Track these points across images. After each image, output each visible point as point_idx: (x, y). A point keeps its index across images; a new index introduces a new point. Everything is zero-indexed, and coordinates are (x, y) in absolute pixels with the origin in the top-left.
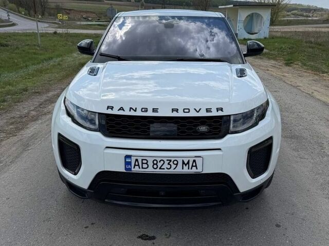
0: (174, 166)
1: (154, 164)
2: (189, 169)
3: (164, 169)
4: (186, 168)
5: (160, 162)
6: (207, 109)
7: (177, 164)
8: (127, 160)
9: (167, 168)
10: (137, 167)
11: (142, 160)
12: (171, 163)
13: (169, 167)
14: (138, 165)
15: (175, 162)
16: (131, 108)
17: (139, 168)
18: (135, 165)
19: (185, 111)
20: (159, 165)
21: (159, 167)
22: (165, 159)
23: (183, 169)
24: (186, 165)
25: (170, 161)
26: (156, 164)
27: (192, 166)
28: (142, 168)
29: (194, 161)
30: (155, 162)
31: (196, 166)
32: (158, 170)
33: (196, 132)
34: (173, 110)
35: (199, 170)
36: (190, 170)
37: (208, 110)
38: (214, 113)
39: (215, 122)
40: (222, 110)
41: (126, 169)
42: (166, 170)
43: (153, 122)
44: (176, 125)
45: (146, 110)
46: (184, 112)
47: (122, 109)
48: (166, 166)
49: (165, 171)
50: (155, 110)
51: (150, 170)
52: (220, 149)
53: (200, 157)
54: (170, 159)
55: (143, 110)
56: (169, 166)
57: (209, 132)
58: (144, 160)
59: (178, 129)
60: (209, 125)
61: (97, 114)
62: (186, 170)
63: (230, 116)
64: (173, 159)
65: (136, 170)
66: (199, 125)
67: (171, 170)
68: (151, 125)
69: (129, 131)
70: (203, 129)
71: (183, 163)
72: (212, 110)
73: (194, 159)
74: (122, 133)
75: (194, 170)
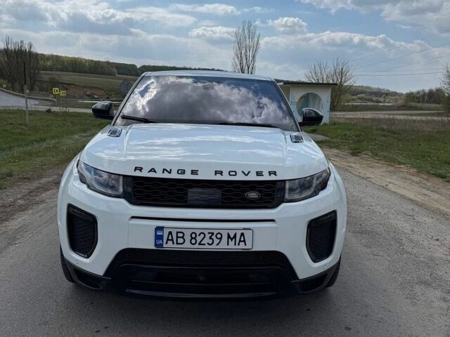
0: (216, 241)
1: (192, 238)
2: (235, 244)
3: (204, 244)
4: (232, 243)
5: (199, 235)
6: (257, 172)
7: (221, 239)
8: (158, 234)
9: (208, 244)
10: (170, 242)
11: (177, 233)
12: (214, 237)
13: (210, 242)
14: (172, 240)
15: (219, 236)
16: (164, 170)
17: (173, 243)
18: (168, 240)
19: (231, 173)
20: (199, 239)
21: (198, 242)
22: (206, 232)
23: (228, 244)
24: (232, 240)
25: (213, 234)
26: (195, 238)
27: (240, 241)
28: (177, 243)
29: (242, 234)
30: (194, 236)
31: (244, 241)
32: (197, 246)
33: (245, 199)
34: (216, 173)
35: (249, 246)
36: (237, 247)
37: (259, 174)
38: (266, 177)
39: (267, 188)
40: (275, 173)
41: (156, 245)
42: (207, 246)
43: (191, 187)
44: (220, 191)
45: (183, 172)
46: (230, 175)
47: (153, 170)
48: (207, 240)
49: (206, 248)
50: (194, 172)
51: (187, 246)
52: (273, 220)
53: (249, 229)
54: (212, 231)
55: (180, 172)
56: (211, 240)
57: (260, 199)
58: (180, 232)
59: (223, 195)
60: (260, 191)
61: (121, 177)
62: (232, 246)
63: (284, 181)
64: (215, 232)
65: (169, 246)
66: (247, 191)
67: (214, 246)
68: (189, 190)
69: (162, 197)
70: (253, 195)
71: (229, 237)
72: (263, 174)
73: (242, 231)
74: (152, 200)
75: (242, 246)
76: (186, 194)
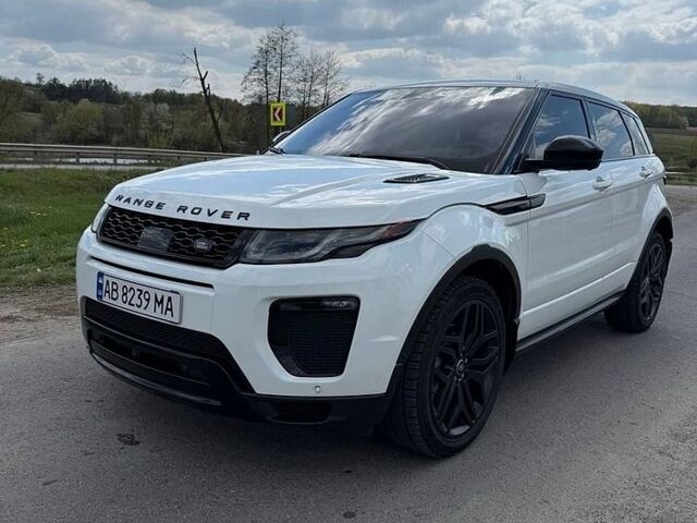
0: (145, 303)
1: (124, 294)
2: (162, 313)
3: (133, 305)
4: (159, 309)
5: (130, 291)
6: (224, 212)
7: (148, 300)
8: (99, 281)
9: (137, 305)
10: (107, 296)
11: (112, 283)
12: (142, 296)
13: (139, 302)
14: (109, 292)
15: (147, 296)
16: (137, 199)
17: (110, 298)
18: (106, 291)
19: (195, 211)
20: (129, 295)
21: (128, 300)
22: (134, 287)
23: (156, 311)
24: (159, 304)
25: (141, 292)
26: (126, 294)
27: (167, 309)
28: (112, 298)
29: (170, 299)
30: (125, 291)
31: (171, 310)
32: (127, 306)
33: (192, 249)
34: (180, 208)
35: (175, 318)
36: (163, 317)
37: (225, 215)
38: (233, 221)
39: (229, 237)
40: (246, 217)
41: (98, 296)
42: (136, 309)
44: (172, 234)
45: (151, 204)
46: (192, 213)
47: (129, 199)
48: (136, 300)
49: (134, 310)
50: (160, 206)
51: (119, 304)
52: (210, 286)
53: (177, 293)
54: (141, 287)
55: (148, 204)
58: (115, 283)
59: (173, 240)
62: (159, 315)
64: (144, 290)
65: (106, 299)
67: (141, 310)
68: (145, 229)
69: (120, 234)
71: (156, 299)
72: (232, 215)
73: (171, 295)
75: (168, 317)
76: (140, 234)
